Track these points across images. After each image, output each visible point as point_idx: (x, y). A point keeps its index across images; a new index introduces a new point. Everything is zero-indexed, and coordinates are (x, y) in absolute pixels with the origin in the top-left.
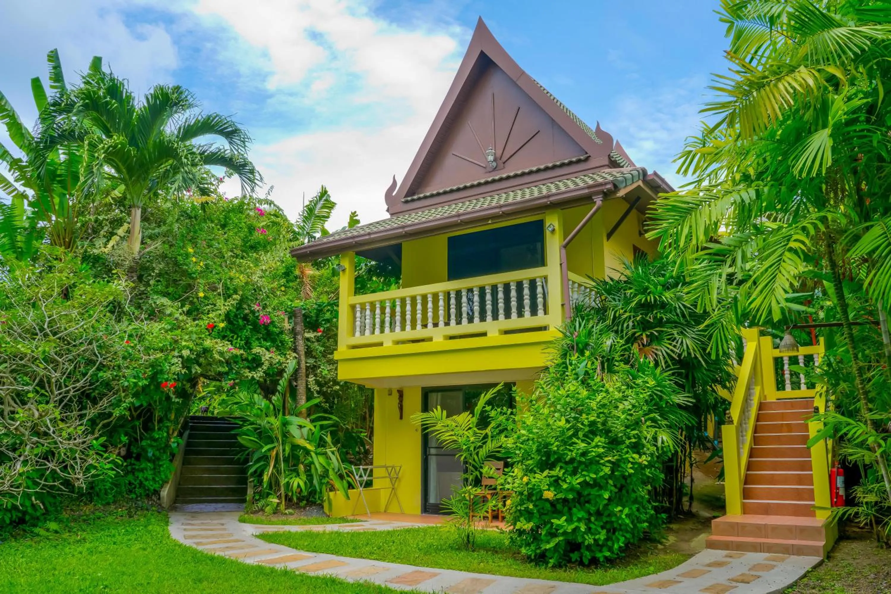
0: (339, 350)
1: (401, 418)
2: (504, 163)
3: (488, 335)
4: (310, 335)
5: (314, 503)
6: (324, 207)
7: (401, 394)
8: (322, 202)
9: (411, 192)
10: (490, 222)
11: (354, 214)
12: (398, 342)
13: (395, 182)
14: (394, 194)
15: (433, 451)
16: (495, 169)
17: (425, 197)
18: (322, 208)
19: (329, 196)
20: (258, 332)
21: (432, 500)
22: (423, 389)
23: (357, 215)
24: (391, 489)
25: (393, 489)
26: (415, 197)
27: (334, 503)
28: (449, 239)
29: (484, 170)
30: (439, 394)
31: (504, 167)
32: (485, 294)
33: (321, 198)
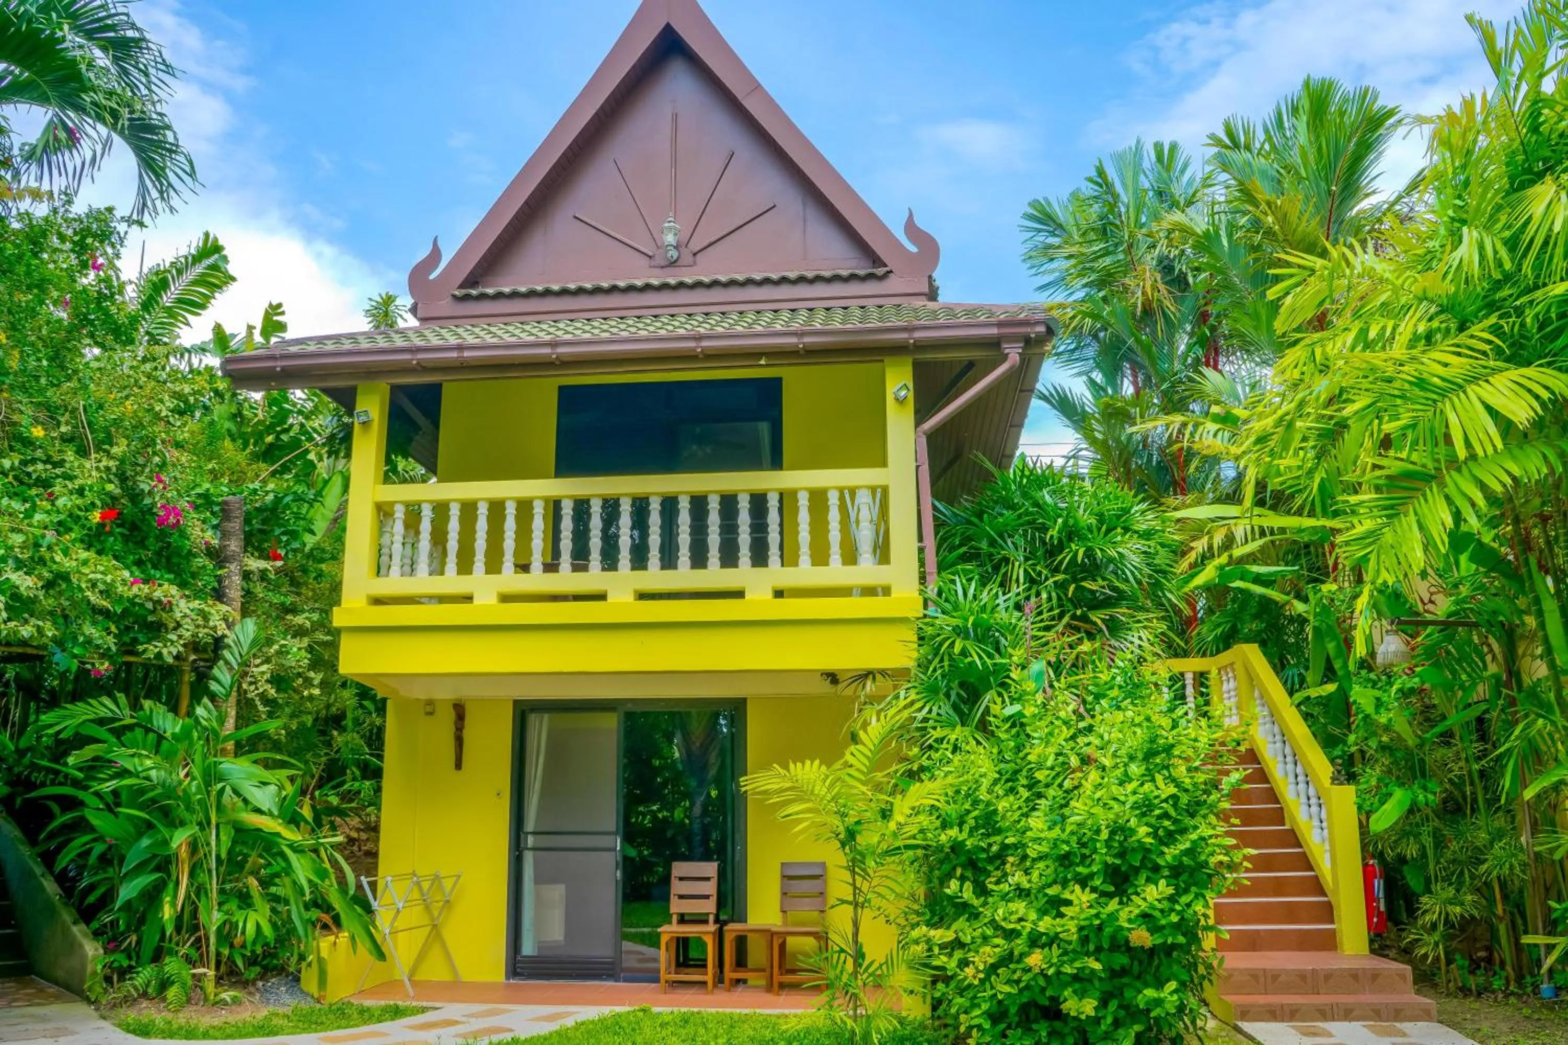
0: (343, 605)
1: (458, 765)
2: (695, 255)
3: (748, 596)
4: (255, 564)
5: (281, 970)
6: (201, 281)
7: (460, 711)
8: (199, 269)
9: (472, 281)
10: (763, 362)
11: (274, 309)
12: (505, 598)
13: (435, 255)
14: (432, 276)
15: (531, 841)
16: (673, 264)
17: (499, 296)
18: (195, 283)
19: (225, 259)
20: (142, 544)
21: (528, 948)
22: (516, 703)
23: (283, 313)
24: (429, 928)
25: (435, 926)
26: (474, 292)
27: (331, 970)
28: (561, 388)
29: (645, 261)
30: (546, 716)
31: (695, 263)
32: (649, 513)
33: (197, 259)
